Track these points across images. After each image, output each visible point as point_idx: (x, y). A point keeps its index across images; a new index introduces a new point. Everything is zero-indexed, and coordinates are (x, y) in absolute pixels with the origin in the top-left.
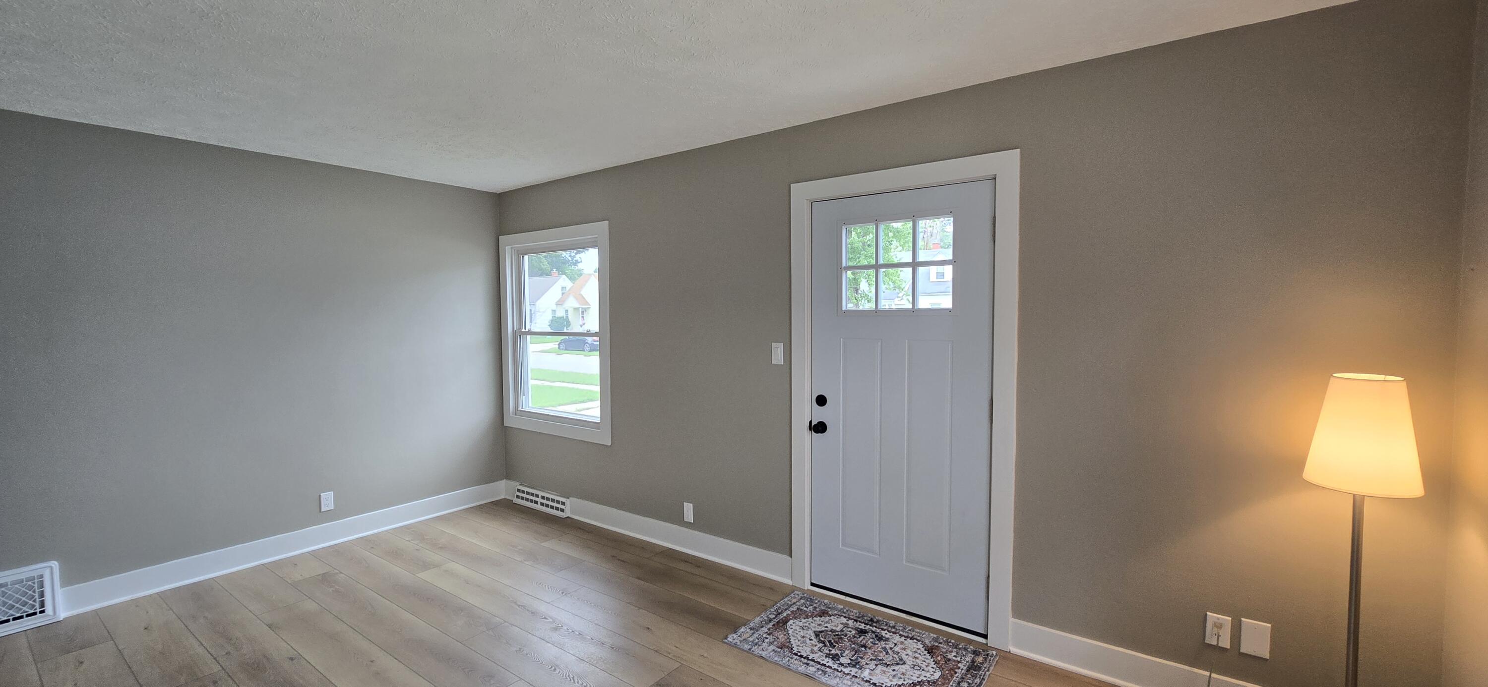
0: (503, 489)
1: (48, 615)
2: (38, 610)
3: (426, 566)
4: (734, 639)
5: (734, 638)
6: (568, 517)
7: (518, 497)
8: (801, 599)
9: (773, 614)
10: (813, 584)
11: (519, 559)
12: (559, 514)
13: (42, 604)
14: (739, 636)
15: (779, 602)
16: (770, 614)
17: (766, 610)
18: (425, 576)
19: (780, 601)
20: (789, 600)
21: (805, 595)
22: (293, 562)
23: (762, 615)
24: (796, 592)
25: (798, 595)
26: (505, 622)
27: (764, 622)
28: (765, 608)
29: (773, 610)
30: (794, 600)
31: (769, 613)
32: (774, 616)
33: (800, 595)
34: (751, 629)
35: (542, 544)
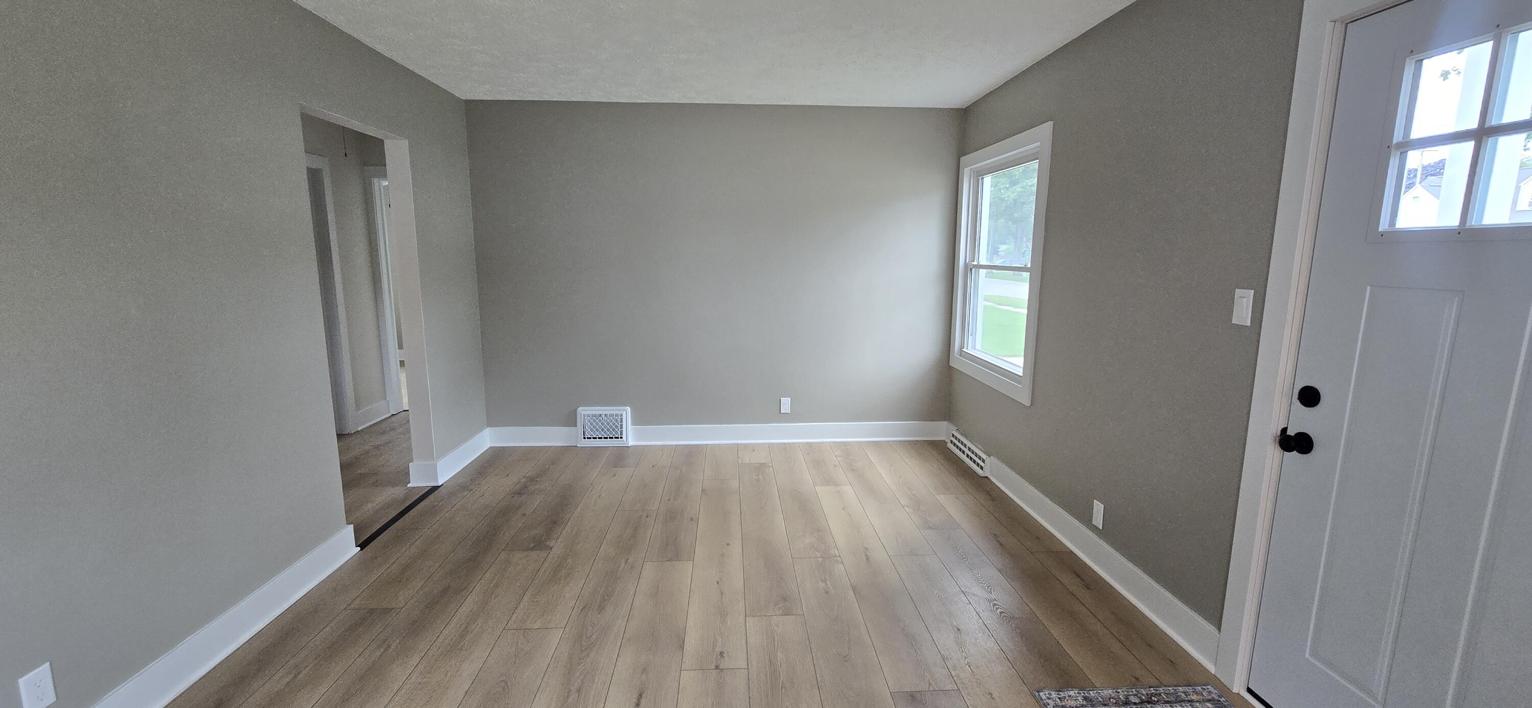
0: (942, 430)
1: (623, 441)
2: (619, 436)
3: (829, 481)
4: (1049, 699)
5: (1052, 697)
6: (987, 477)
7: (952, 442)
8: (1209, 701)
9: (1140, 698)
10: (1250, 691)
11: (903, 503)
12: (978, 470)
13: (621, 432)
14: (1060, 698)
15: (1165, 686)
16: (1134, 695)
17: (1134, 686)
18: (822, 491)
19: (1169, 687)
20: (1185, 693)
21: (1222, 700)
22: (753, 448)
23: (1120, 690)
24: (1209, 687)
25: (1210, 692)
26: (840, 556)
27: (1114, 701)
28: (1136, 682)
29: (1144, 693)
30: (1194, 697)
31: (1135, 692)
32: (1137, 701)
33: (1213, 695)
34: (1085, 698)
35: (938, 497)
